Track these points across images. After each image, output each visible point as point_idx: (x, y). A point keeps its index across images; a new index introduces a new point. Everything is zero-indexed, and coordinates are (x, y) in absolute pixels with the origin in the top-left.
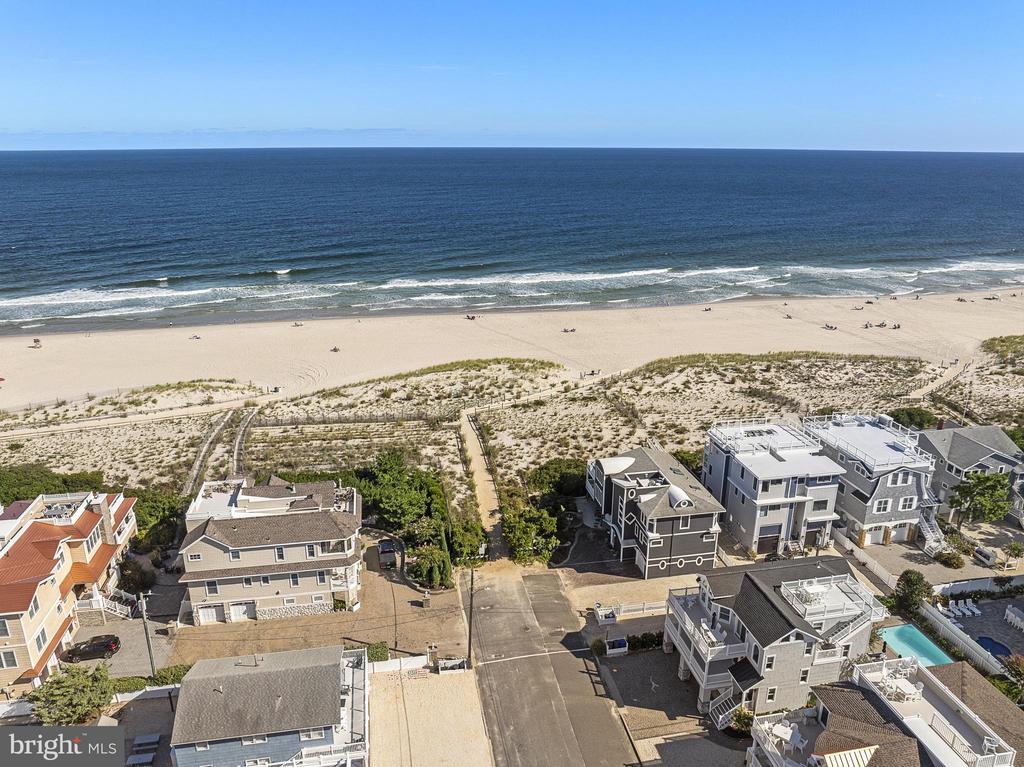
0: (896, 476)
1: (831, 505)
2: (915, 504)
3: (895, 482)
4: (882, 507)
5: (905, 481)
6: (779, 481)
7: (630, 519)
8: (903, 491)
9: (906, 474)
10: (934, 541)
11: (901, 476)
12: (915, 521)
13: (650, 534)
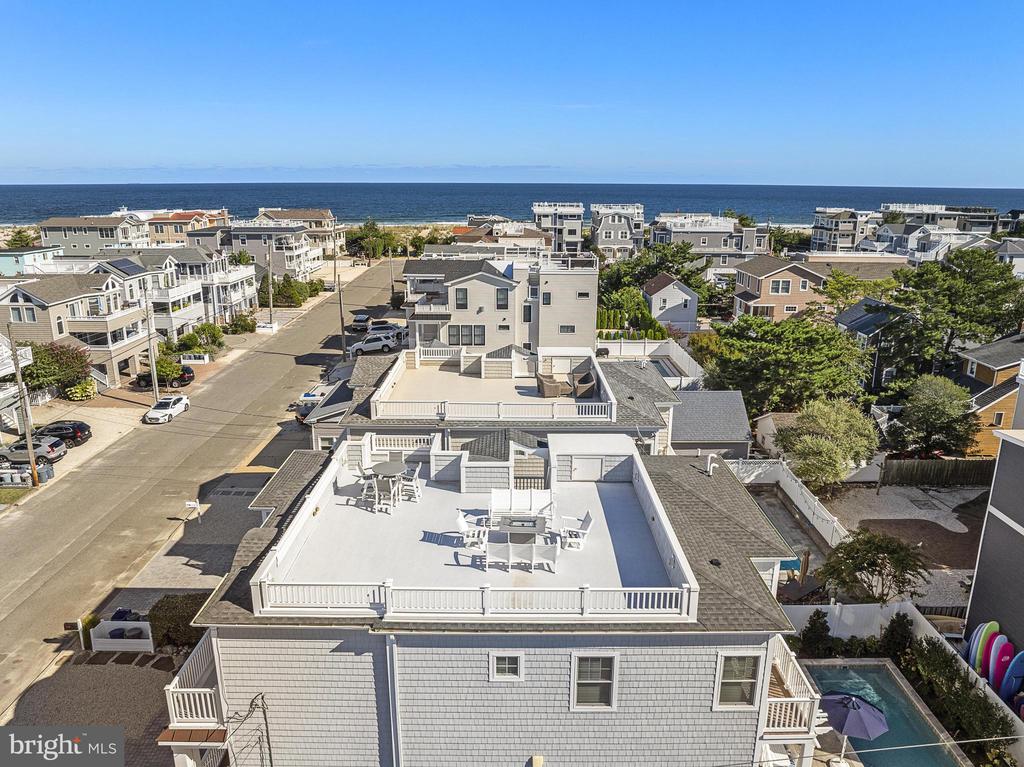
0: (613, 217)
1: (578, 232)
2: (629, 236)
3: (613, 221)
4: (608, 235)
5: (620, 221)
6: (547, 216)
8: (620, 227)
9: (620, 217)
11: (617, 217)
12: (631, 247)
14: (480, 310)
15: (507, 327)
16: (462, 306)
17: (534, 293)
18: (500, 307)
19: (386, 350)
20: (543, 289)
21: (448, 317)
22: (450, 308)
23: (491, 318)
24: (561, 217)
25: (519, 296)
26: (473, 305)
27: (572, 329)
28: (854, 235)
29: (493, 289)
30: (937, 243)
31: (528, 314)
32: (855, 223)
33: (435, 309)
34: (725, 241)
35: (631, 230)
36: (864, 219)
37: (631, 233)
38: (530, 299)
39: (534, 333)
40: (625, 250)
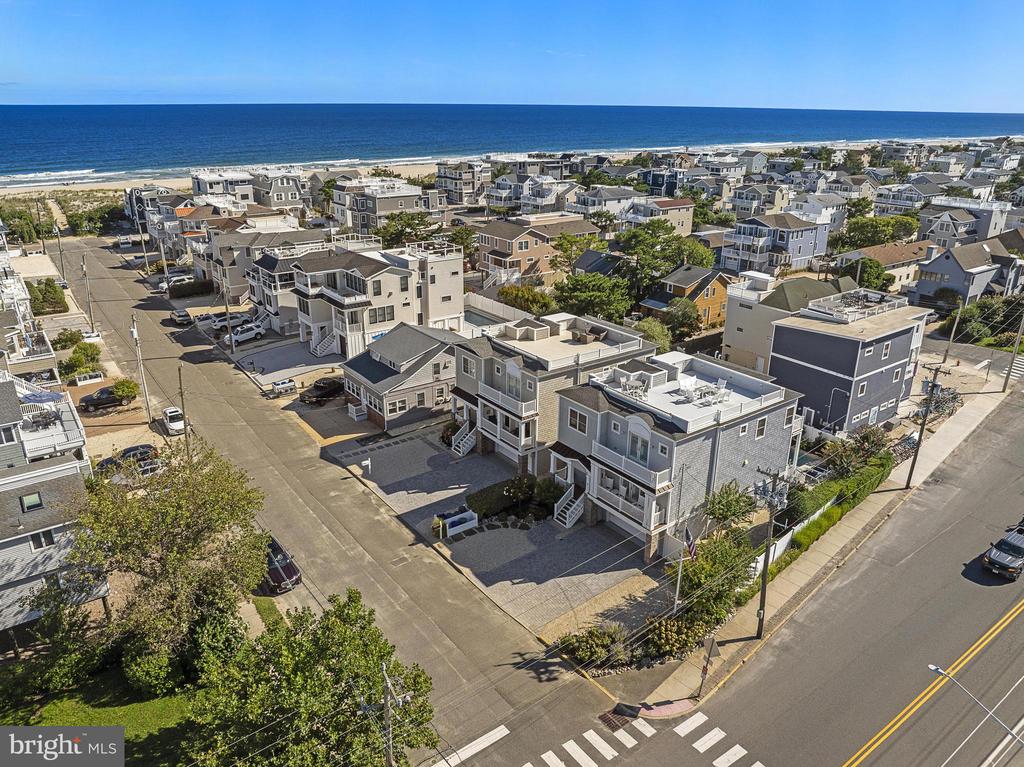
0: (282, 180)
1: (251, 196)
2: (298, 197)
3: (282, 184)
4: (279, 197)
5: (288, 183)
6: (218, 183)
7: (140, 207)
8: (289, 189)
9: (288, 180)
10: (310, 215)
11: (285, 181)
12: (301, 206)
13: (148, 209)
14: (390, 294)
15: (408, 304)
16: (378, 293)
17: (423, 276)
18: (403, 290)
19: (259, 337)
20: (430, 273)
21: (369, 303)
22: (369, 296)
23: (397, 299)
24: (231, 183)
25: (414, 280)
26: (384, 292)
27: (449, 298)
28: (473, 183)
29: (397, 278)
30: (550, 190)
31: (421, 292)
32: (473, 172)
33: (361, 298)
34: (416, 202)
35: (299, 192)
36: (480, 169)
37: (300, 194)
38: (421, 281)
39: (425, 305)
40: (296, 209)
